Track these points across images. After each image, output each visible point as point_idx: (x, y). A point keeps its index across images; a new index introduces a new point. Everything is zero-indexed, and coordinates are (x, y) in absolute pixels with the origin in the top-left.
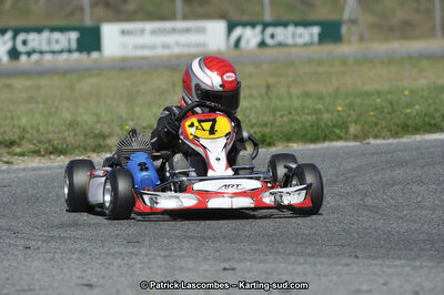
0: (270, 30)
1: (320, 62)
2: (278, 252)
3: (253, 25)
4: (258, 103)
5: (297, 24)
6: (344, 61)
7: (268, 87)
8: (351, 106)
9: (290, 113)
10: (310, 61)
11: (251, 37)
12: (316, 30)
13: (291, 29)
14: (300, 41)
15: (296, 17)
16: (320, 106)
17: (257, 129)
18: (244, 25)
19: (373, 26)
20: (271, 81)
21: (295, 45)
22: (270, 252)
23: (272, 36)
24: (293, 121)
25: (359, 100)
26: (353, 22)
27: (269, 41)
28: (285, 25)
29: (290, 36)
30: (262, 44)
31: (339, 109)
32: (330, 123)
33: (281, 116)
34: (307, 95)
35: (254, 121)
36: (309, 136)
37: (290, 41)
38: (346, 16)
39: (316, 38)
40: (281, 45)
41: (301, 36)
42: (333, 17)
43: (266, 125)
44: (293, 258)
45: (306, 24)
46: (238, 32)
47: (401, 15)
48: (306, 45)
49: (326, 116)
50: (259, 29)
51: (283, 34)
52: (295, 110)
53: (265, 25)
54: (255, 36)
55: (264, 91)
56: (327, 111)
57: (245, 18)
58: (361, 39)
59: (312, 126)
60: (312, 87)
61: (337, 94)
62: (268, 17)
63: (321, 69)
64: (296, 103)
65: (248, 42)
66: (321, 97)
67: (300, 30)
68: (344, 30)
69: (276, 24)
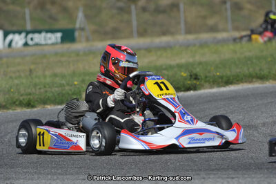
0: (30, 36)
1: (62, 55)
2: (41, 173)
3: (20, 33)
4: (24, 81)
5: (47, 31)
6: (77, 54)
7: (31, 71)
8: (83, 81)
9: (45, 87)
10: (56, 54)
11: (18, 40)
12: (59, 35)
13: (43, 34)
14: (50, 42)
15: (47, 27)
16: (64, 82)
17: (25, 97)
18: (14, 32)
19: (95, 32)
20: (32, 67)
21: (46, 45)
22: (35, 173)
23: (32, 39)
24: (46, 92)
25: (87, 78)
26: (82, 29)
27: (30, 42)
28: (40, 32)
29: (43, 39)
30: (26, 44)
31: (76, 83)
32: (70, 93)
33: (40, 89)
34: (55, 75)
35: (23, 92)
36: (57, 101)
37: (43, 42)
38: (78, 25)
39: (59, 40)
40: (37, 45)
41: (50, 38)
42: (70, 26)
43: (30, 94)
44: (49, 177)
45: (53, 31)
46: (10, 37)
47: (112, 24)
48: (53, 44)
49: (67, 88)
50: (23, 35)
51: (38, 38)
52: (48, 84)
53: (28, 33)
54: (21, 39)
55: (28, 73)
56: (68, 84)
57: (15, 28)
58: (88, 40)
59: (59, 94)
60: (58, 70)
61: (74, 74)
62: (29, 27)
63: (63, 59)
64: (48, 80)
65: (17, 43)
66: (63, 76)
67: (49, 35)
68: (77, 34)
69: (34, 32)
